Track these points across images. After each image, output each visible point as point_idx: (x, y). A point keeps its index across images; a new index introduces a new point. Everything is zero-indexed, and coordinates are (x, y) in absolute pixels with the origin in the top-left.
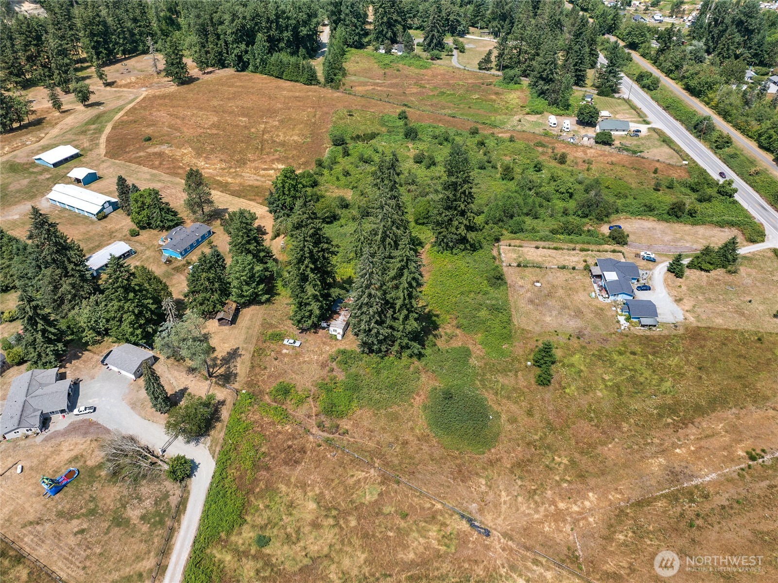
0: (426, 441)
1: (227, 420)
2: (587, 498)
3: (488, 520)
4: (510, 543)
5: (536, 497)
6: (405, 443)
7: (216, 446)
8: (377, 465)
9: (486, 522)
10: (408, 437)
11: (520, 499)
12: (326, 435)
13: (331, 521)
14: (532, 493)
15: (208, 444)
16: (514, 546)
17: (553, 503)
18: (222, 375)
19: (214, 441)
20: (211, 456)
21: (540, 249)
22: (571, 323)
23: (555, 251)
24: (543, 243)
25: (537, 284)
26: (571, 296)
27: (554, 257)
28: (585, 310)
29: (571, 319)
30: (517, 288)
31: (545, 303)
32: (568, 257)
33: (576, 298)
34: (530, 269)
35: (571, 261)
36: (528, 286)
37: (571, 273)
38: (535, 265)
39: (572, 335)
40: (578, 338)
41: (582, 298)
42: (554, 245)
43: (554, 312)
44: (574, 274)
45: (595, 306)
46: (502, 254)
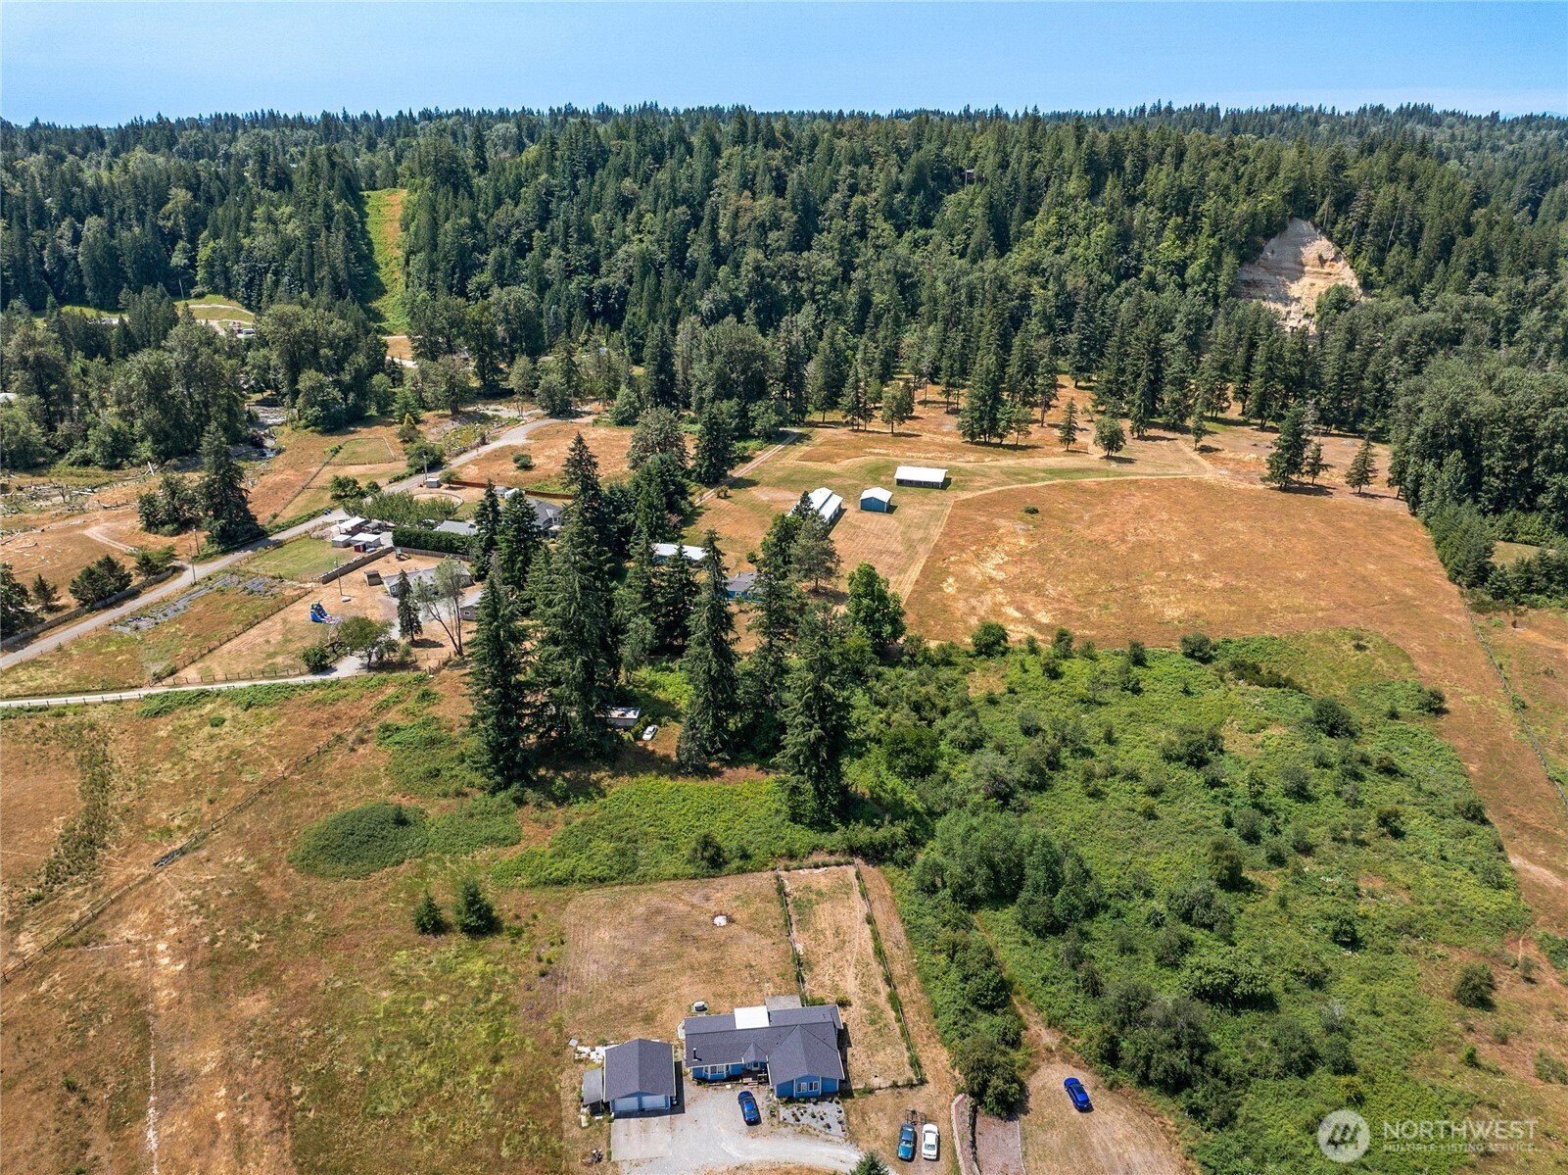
0: (321, 811)
2: (175, 961)
6: (323, 795)
8: (294, 776)
10: (333, 796)
21: (868, 927)
22: (594, 967)
23: (871, 951)
24: (895, 932)
25: (720, 921)
26: (689, 973)
27: (842, 948)
28: (640, 991)
29: (605, 967)
30: (701, 892)
31: (654, 931)
32: (850, 973)
33: (685, 979)
34: (774, 909)
35: (837, 978)
36: (712, 906)
37: (782, 975)
38: (794, 918)
39: (554, 966)
40: (543, 974)
41: (685, 990)
42: (895, 950)
43: (626, 944)
44: (778, 980)
45: (660, 1011)
46: (822, 870)
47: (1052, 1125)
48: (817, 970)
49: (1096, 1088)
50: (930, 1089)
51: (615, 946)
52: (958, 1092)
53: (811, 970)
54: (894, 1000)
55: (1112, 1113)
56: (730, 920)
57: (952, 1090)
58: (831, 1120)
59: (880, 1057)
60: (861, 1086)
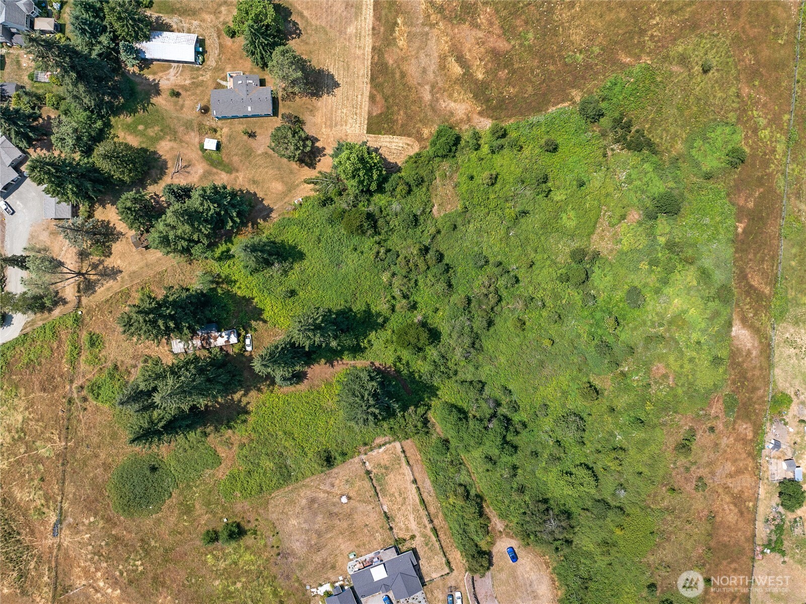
0: (105, 470)
1: (53, 318)
2: (114, 590)
3: (66, 532)
4: (56, 550)
5: (96, 557)
6: (97, 456)
7: (30, 326)
8: (69, 444)
9: (63, 531)
10: (103, 456)
11: (90, 548)
12: (75, 395)
13: (16, 437)
14: (98, 553)
15: (29, 320)
16: (55, 554)
17: (97, 570)
18: (89, 281)
19: (33, 322)
20: (21, 328)
21: (414, 486)
22: (298, 544)
23: (418, 501)
24: (427, 484)
25: (344, 500)
26: (341, 536)
27: (405, 503)
28: (324, 553)
29: (303, 542)
30: (328, 481)
31: (315, 514)
32: (411, 517)
33: (340, 540)
34: (367, 484)
35: (406, 523)
36: (336, 490)
37: (382, 527)
38: (378, 488)
39: (280, 547)
40: (279, 554)
41: (342, 547)
42: (429, 497)
43: (305, 526)
44: (381, 530)
45: (336, 561)
46: (383, 448)
47: (502, 570)
48: (396, 520)
49: (519, 547)
50: (455, 573)
51: (302, 529)
52: (466, 571)
53: (394, 520)
54: (434, 530)
55: (525, 559)
56: (349, 498)
57: (464, 570)
58: (420, 599)
59: (433, 562)
60: (428, 579)
